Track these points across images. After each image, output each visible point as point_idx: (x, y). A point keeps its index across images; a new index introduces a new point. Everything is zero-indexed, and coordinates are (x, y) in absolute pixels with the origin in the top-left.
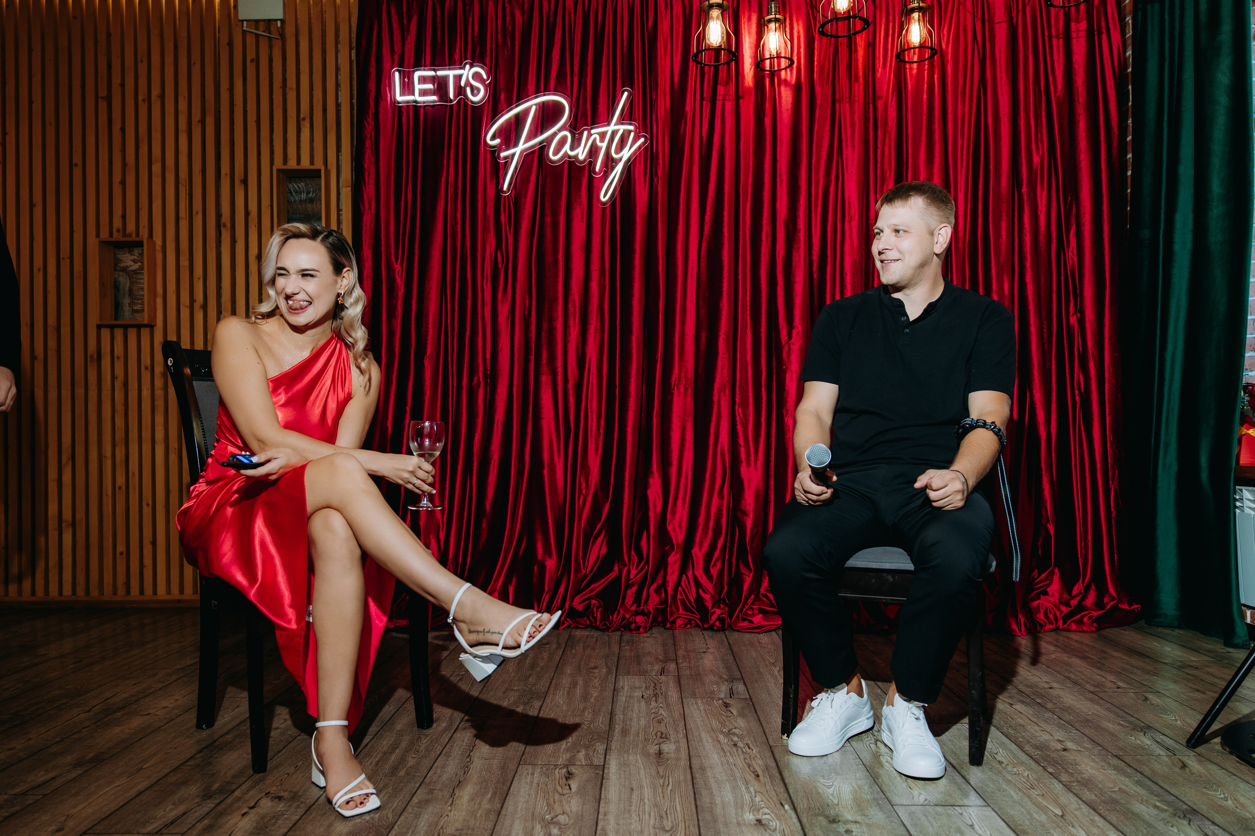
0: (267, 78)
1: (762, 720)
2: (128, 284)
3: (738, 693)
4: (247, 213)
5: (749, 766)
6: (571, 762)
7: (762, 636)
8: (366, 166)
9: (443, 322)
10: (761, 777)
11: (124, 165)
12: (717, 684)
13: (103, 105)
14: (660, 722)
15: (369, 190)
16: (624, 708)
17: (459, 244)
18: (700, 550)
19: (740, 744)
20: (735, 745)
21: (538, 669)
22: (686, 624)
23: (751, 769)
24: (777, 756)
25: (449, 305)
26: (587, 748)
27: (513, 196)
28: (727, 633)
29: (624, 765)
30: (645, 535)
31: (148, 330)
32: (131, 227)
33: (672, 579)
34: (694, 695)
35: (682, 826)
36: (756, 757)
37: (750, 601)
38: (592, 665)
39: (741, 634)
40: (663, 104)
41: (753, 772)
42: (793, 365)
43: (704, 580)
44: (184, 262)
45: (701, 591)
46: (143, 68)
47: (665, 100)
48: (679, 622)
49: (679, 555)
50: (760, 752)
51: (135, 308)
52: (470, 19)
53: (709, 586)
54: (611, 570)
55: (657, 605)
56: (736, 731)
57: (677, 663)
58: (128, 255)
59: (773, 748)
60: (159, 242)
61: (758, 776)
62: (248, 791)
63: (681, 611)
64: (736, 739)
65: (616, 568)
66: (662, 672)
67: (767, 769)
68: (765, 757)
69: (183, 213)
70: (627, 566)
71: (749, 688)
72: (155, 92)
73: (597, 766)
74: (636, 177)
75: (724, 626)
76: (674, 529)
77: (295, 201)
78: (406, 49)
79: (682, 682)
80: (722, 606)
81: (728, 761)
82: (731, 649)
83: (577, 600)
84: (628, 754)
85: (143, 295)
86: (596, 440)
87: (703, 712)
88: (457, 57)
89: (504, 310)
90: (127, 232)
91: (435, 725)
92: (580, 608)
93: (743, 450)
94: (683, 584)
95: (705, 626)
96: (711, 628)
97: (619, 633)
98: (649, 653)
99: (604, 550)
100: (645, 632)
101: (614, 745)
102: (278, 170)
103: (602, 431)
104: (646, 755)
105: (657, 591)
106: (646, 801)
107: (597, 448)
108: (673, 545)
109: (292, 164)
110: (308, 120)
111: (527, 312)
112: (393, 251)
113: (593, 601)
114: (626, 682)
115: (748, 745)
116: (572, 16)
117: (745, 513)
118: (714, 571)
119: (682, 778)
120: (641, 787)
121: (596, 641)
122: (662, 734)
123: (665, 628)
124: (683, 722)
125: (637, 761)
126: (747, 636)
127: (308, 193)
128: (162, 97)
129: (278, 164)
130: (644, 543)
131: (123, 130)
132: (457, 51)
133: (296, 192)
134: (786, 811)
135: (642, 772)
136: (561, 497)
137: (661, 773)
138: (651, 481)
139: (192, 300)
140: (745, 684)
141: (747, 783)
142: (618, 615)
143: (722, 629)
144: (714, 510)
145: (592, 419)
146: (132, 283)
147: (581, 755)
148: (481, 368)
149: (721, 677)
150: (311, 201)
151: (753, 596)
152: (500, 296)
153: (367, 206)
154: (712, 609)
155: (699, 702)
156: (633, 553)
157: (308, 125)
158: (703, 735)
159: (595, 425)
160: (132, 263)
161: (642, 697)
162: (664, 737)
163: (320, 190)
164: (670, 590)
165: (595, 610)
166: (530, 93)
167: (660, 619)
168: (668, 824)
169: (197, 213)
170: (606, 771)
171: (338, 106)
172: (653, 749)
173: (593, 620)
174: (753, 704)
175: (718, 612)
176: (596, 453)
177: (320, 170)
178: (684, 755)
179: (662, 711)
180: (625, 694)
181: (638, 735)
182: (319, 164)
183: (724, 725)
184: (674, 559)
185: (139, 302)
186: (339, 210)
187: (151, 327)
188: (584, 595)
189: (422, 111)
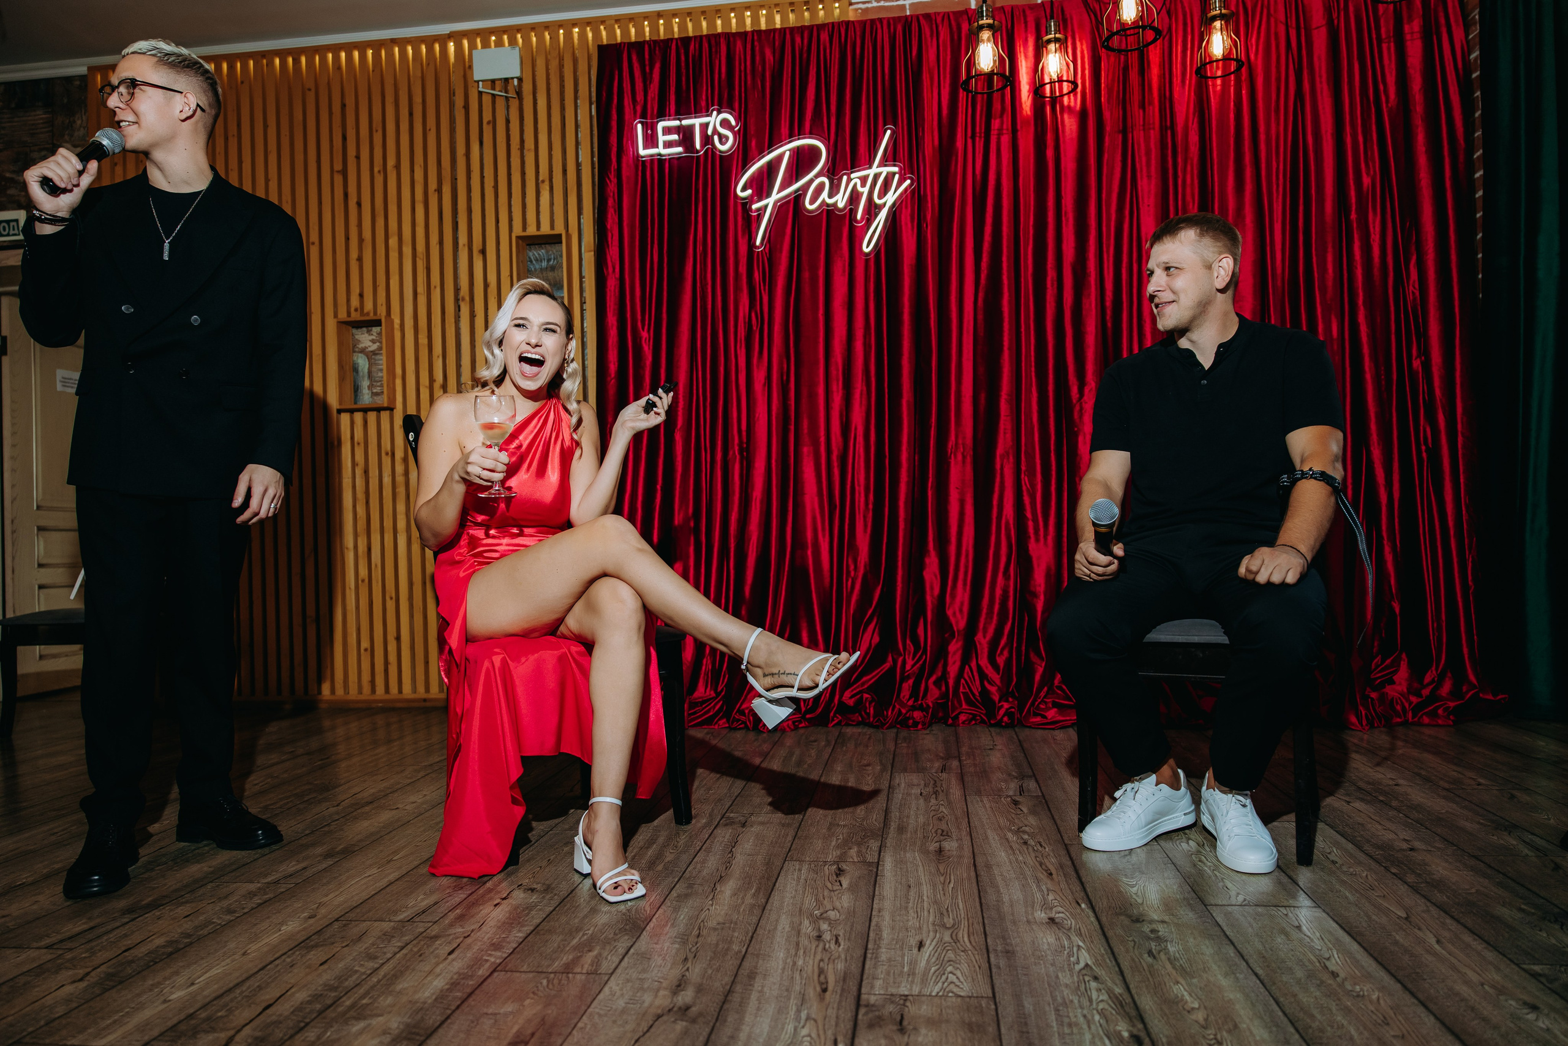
0: (505, 141)
1: (1056, 817)
2: (367, 366)
3: (1029, 791)
4: (486, 285)
5: (1041, 864)
6: (842, 858)
7: (1057, 732)
8: (609, 227)
9: (695, 391)
10: (1054, 876)
11: (361, 240)
12: (1005, 781)
13: (338, 179)
14: (940, 819)
15: (613, 252)
16: (901, 805)
17: (709, 306)
18: (985, 637)
19: (1031, 842)
20: (1025, 843)
21: (806, 766)
22: (970, 721)
23: (1044, 867)
24: (1073, 855)
25: (700, 373)
26: (859, 844)
27: (767, 251)
28: (1017, 729)
29: (900, 863)
30: (922, 621)
31: (388, 412)
32: (369, 306)
33: (953, 669)
34: (979, 793)
35: (964, 923)
36: (1049, 855)
37: (1042, 694)
38: (865, 762)
39: (1034, 730)
40: (931, 141)
41: (1046, 871)
42: (1087, 428)
43: (989, 671)
44: (423, 340)
45: (986, 683)
46: (378, 138)
47: (933, 136)
48: (962, 718)
49: (960, 644)
50: (1053, 850)
51: (375, 391)
52: (717, 62)
53: (996, 677)
54: (884, 661)
55: (937, 699)
56: (1027, 829)
57: (960, 761)
58: (366, 335)
59: (1069, 847)
60: (397, 321)
61: (1051, 874)
62: (500, 882)
63: (964, 706)
64: (1026, 837)
65: (890, 659)
66: (943, 769)
67: (1062, 867)
68: (1060, 856)
69: (421, 289)
70: (901, 655)
71: (1042, 785)
72: (391, 162)
73: (870, 864)
74: (903, 223)
75: (1014, 722)
76: (954, 613)
77: (535, 269)
78: (649, 98)
79: (966, 779)
80: (1011, 700)
81: (1017, 859)
82: (1021, 745)
83: (847, 694)
84: (905, 851)
85: (382, 377)
86: (865, 517)
87: (989, 809)
88: (703, 104)
89: (759, 376)
90: (365, 311)
91: (694, 821)
92: (851, 702)
93: (1030, 524)
94: (966, 676)
95: (992, 722)
96: (999, 724)
97: (895, 730)
98: (929, 750)
99: (876, 639)
100: (925, 729)
101: (889, 842)
102: (518, 238)
103: (871, 506)
104: (925, 852)
105: (937, 684)
106: (925, 898)
107: (866, 526)
108: (954, 632)
109: (532, 230)
110: (547, 183)
111: (785, 378)
112: (639, 317)
113: (866, 696)
114: (902, 780)
115: (1040, 843)
116: (828, 51)
117: (1035, 595)
118: (1001, 661)
119: (965, 875)
120: (920, 884)
121: (869, 738)
122: (943, 831)
123: (948, 725)
124: (967, 820)
125: (914, 858)
126: (1039, 733)
127: (549, 260)
128: (398, 167)
129: (518, 230)
130: (920, 631)
131: (359, 204)
132: (704, 97)
133: (537, 260)
134: (1082, 910)
135: (921, 868)
136: (827, 580)
137: (942, 871)
138: (927, 560)
139: (432, 380)
140: (1037, 781)
141: (1038, 881)
142: (893, 710)
143: (1011, 726)
144: (998, 592)
145: (860, 494)
146: (370, 365)
147: (853, 852)
148: (736, 441)
149: (1010, 775)
150: (553, 268)
151: (1046, 688)
152: (755, 361)
153: (610, 269)
154: (999, 702)
155: (985, 799)
156: (908, 642)
157: (548, 188)
158: (990, 833)
159: (863, 499)
160: (370, 344)
161: (921, 794)
162: (945, 834)
163: (561, 256)
164: (951, 682)
165: (867, 705)
166: (783, 137)
167: (941, 714)
168: (949, 922)
169: (435, 287)
170: (880, 868)
171: (578, 165)
172: (933, 847)
173: (865, 716)
174: (1046, 802)
175: (1006, 705)
176: (865, 531)
177: (560, 236)
178: (967, 852)
179: (942, 809)
180: (902, 791)
181: (916, 832)
182: (559, 229)
183: (1014, 824)
184: (955, 647)
185: (379, 384)
186: (581, 277)
187: (391, 409)
188: (855, 689)
189: (667, 165)
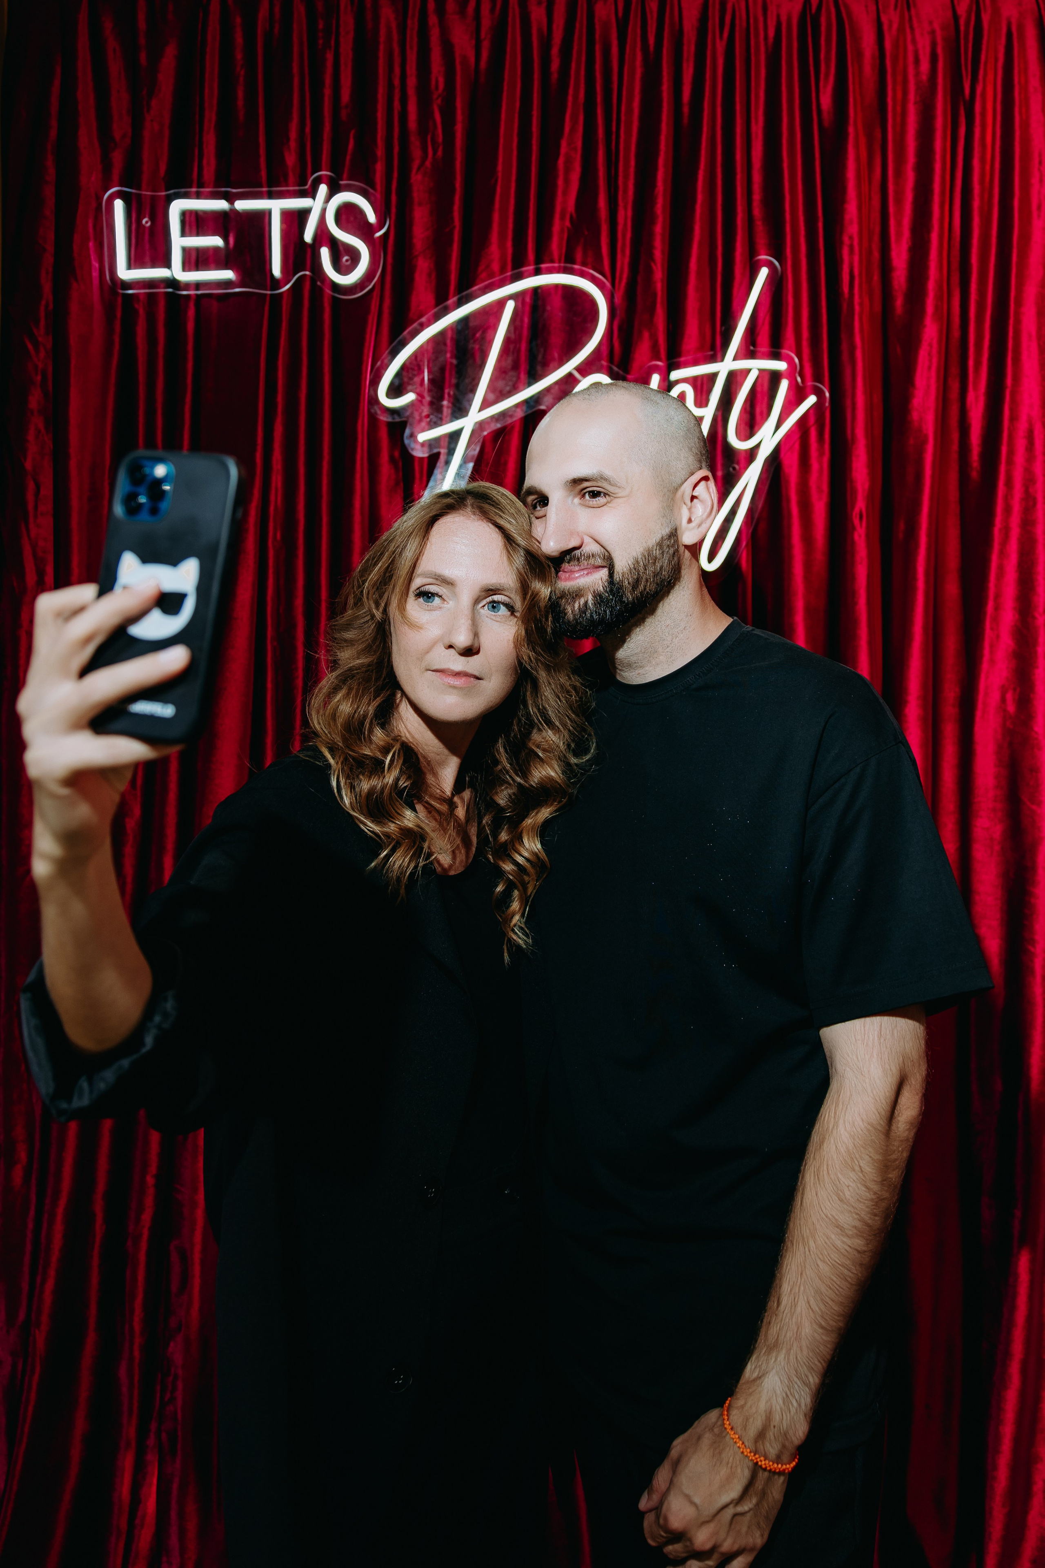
8: (28, 465)
52: (330, 56)
78: (146, 132)
88: (291, 159)
116: (615, 50)
132: (293, 145)
153: (31, 578)
189: (191, 312)
